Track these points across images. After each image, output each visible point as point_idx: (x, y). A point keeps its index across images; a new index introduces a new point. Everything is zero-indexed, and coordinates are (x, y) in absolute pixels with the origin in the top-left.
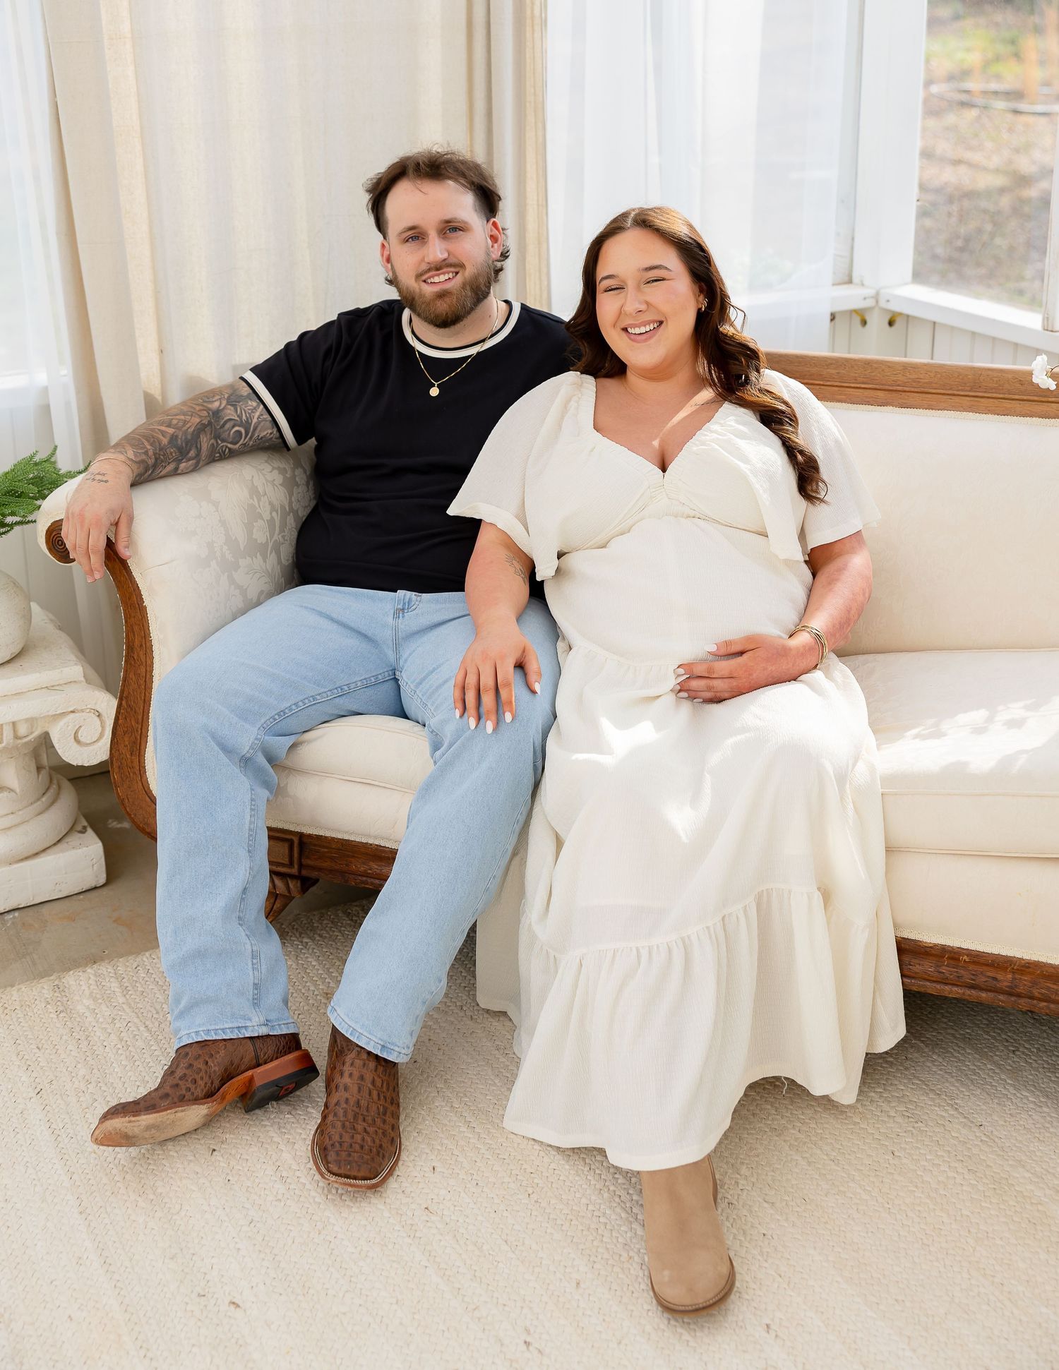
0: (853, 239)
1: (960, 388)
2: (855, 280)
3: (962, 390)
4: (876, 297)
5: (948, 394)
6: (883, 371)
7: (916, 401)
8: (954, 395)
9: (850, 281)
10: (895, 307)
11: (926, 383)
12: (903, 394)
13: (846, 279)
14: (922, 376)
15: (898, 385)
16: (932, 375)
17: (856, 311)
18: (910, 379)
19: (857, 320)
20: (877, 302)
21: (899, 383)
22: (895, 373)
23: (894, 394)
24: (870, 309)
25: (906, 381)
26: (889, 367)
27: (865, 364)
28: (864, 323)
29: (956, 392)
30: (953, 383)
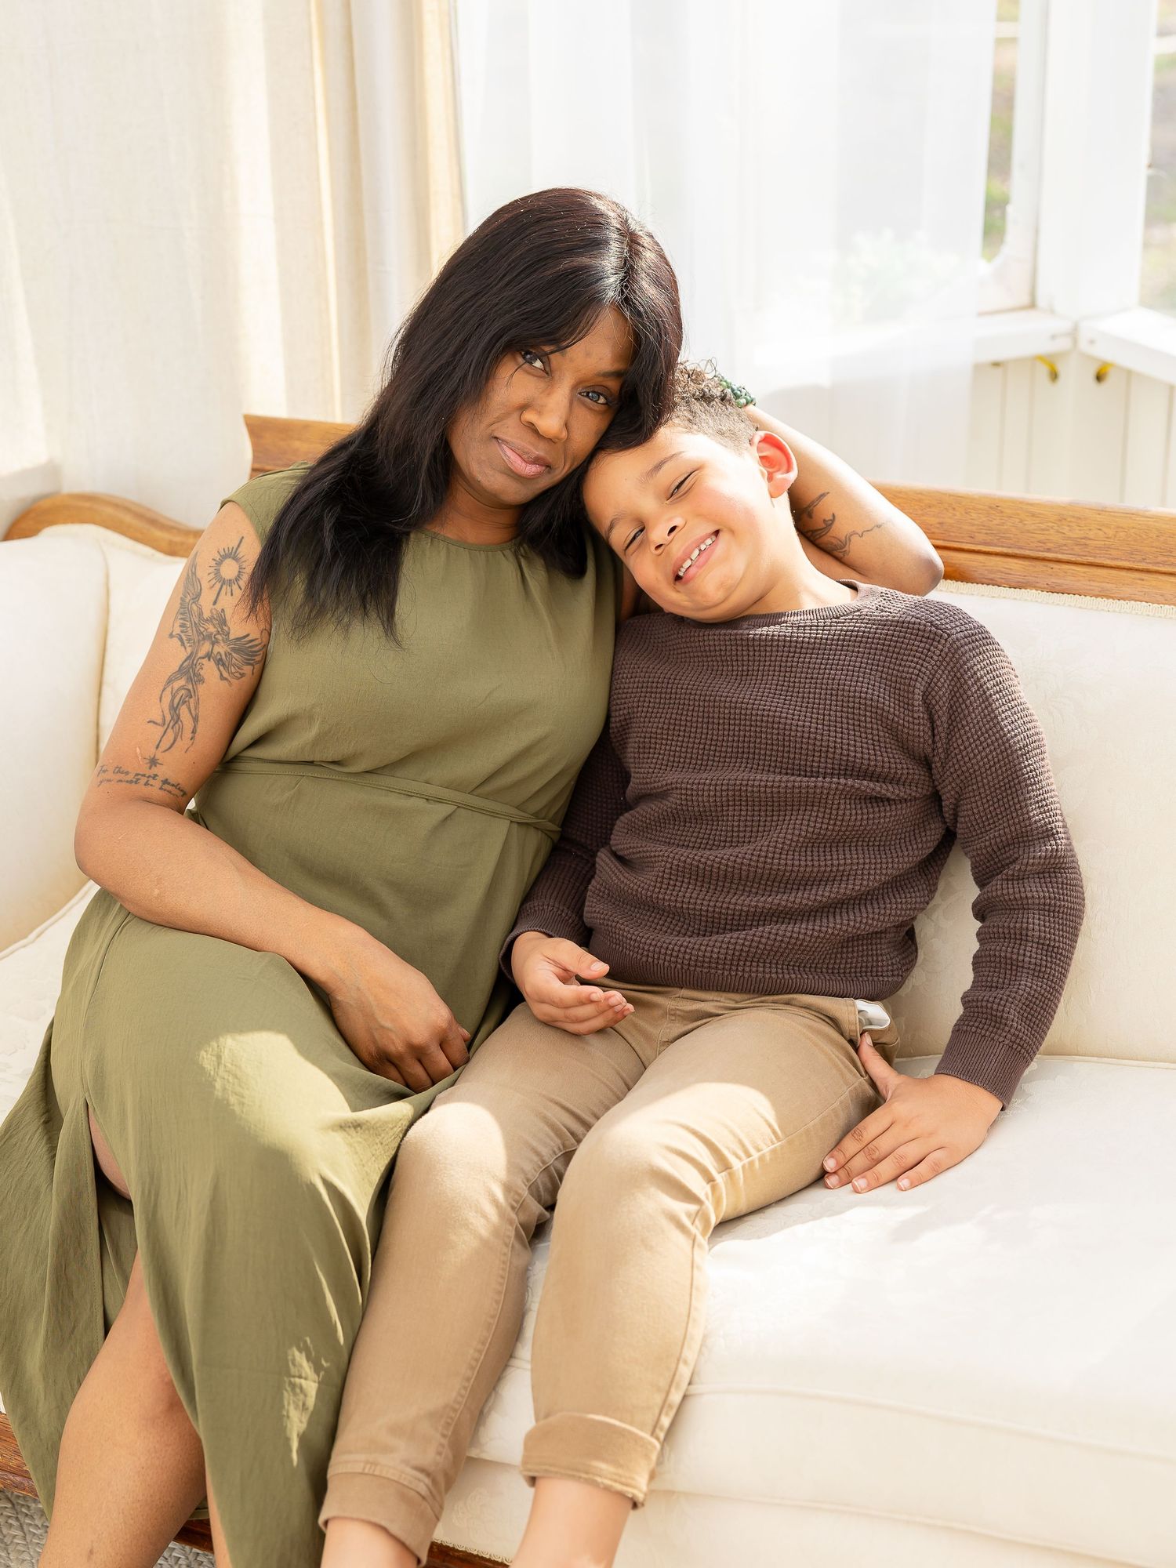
0: (1037, 232)
1: (1160, 559)
2: (1041, 302)
3: (1164, 563)
4: (1074, 334)
5: (1137, 570)
6: (1021, 521)
7: (1079, 581)
8: (1148, 571)
9: (1032, 305)
10: (1104, 352)
11: (1099, 548)
12: (1056, 566)
13: (1025, 299)
14: (1091, 535)
15: (1049, 550)
16: (1111, 533)
17: (1041, 358)
18: (1069, 538)
19: (1043, 372)
20: (1075, 341)
21: (1050, 545)
22: (1043, 526)
23: (1040, 566)
24: (1063, 355)
25: (1064, 542)
26: (1033, 515)
27: (991, 507)
28: (1054, 376)
29: (1151, 567)
30: (1147, 549)
